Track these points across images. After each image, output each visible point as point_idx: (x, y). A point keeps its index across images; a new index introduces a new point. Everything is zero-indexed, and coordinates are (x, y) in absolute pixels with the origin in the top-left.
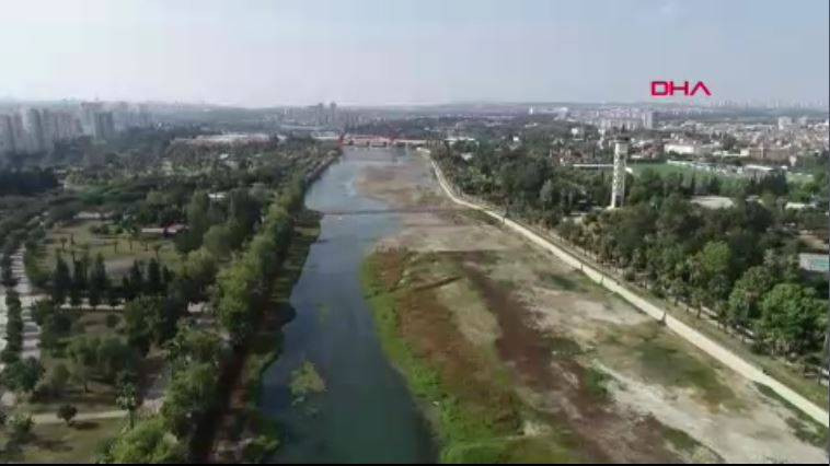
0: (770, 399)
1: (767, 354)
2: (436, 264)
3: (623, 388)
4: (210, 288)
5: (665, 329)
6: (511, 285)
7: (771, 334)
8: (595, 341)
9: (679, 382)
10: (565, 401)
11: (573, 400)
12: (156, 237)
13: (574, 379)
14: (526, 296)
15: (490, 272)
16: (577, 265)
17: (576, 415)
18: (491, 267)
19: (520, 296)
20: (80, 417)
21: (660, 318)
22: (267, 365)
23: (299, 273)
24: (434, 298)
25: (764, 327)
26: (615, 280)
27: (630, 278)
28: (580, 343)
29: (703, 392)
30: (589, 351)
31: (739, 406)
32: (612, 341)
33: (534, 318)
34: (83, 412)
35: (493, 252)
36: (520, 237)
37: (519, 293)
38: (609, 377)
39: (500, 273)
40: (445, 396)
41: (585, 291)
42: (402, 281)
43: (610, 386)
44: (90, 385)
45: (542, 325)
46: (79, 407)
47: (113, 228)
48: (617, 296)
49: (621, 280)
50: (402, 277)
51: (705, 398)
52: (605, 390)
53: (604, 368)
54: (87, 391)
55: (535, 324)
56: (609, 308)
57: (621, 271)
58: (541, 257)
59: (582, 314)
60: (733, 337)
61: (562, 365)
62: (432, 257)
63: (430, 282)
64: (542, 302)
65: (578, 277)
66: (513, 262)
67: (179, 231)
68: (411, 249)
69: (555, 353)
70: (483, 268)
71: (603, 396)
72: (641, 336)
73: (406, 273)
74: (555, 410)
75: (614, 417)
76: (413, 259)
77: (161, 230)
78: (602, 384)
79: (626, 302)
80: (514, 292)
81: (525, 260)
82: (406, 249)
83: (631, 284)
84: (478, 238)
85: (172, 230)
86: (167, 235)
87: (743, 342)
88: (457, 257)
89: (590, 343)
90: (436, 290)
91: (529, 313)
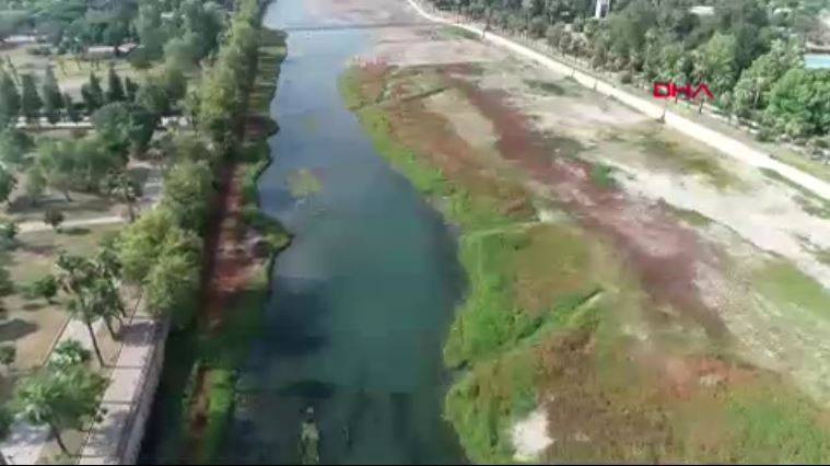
0: (774, 181)
1: (772, 141)
2: (419, 76)
3: (631, 178)
4: (181, 103)
5: (664, 126)
6: (501, 94)
7: (781, 120)
8: (595, 139)
9: (683, 171)
10: (575, 192)
11: (583, 191)
12: (106, 56)
13: (581, 173)
14: (519, 103)
15: (477, 82)
16: (567, 71)
17: (588, 203)
18: (477, 78)
19: (513, 103)
20: (67, 224)
21: (659, 116)
22: (259, 173)
23: (274, 88)
24: (423, 106)
25: (774, 114)
26: (611, 83)
27: (627, 80)
28: (582, 142)
29: (710, 178)
30: (592, 148)
31: (745, 188)
32: (614, 138)
33: (531, 121)
34: (70, 219)
35: (477, 64)
36: (504, 49)
37: (511, 100)
38: (616, 169)
39: (487, 83)
40: (453, 191)
41: (577, 96)
42: (388, 93)
43: (618, 177)
44: (72, 195)
45: (541, 127)
46: (65, 214)
47: (55, 50)
48: (612, 98)
49: (615, 84)
50: (386, 89)
51: (712, 182)
52: (613, 180)
53: (608, 162)
54: (70, 200)
55: (532, 125)
56: (605, 110)
57: (615, 75)
58: (528, 67)
59: (578, 116)
60: (737, 128)
61: (566, 161)
62: (415, 70)
63: (416, 93)
64: (536, 107)
65: (568, 83)
66: (500, 73)
67: (131, 50)
68: (390, 64)
69: (557, 151)
70: (470, 78)
71: (613, 186)
72: (641, 133)
73: (389, 85)
74: (567, 200)
75: (626, 203)
76: (394, 73)
77: (111, 49)
78: (610, 175)
79: (622, 103)
80: (504, 100)
81: (512, 70)
82: (384, 64)
83: (628, 86)
84: (460, 51)
85: (124, 49)
86: (118, 54)
87: (748, 133)
88: (441, 70)
89: (592, 141)
90: (424, 100)
91: (525, 118)
